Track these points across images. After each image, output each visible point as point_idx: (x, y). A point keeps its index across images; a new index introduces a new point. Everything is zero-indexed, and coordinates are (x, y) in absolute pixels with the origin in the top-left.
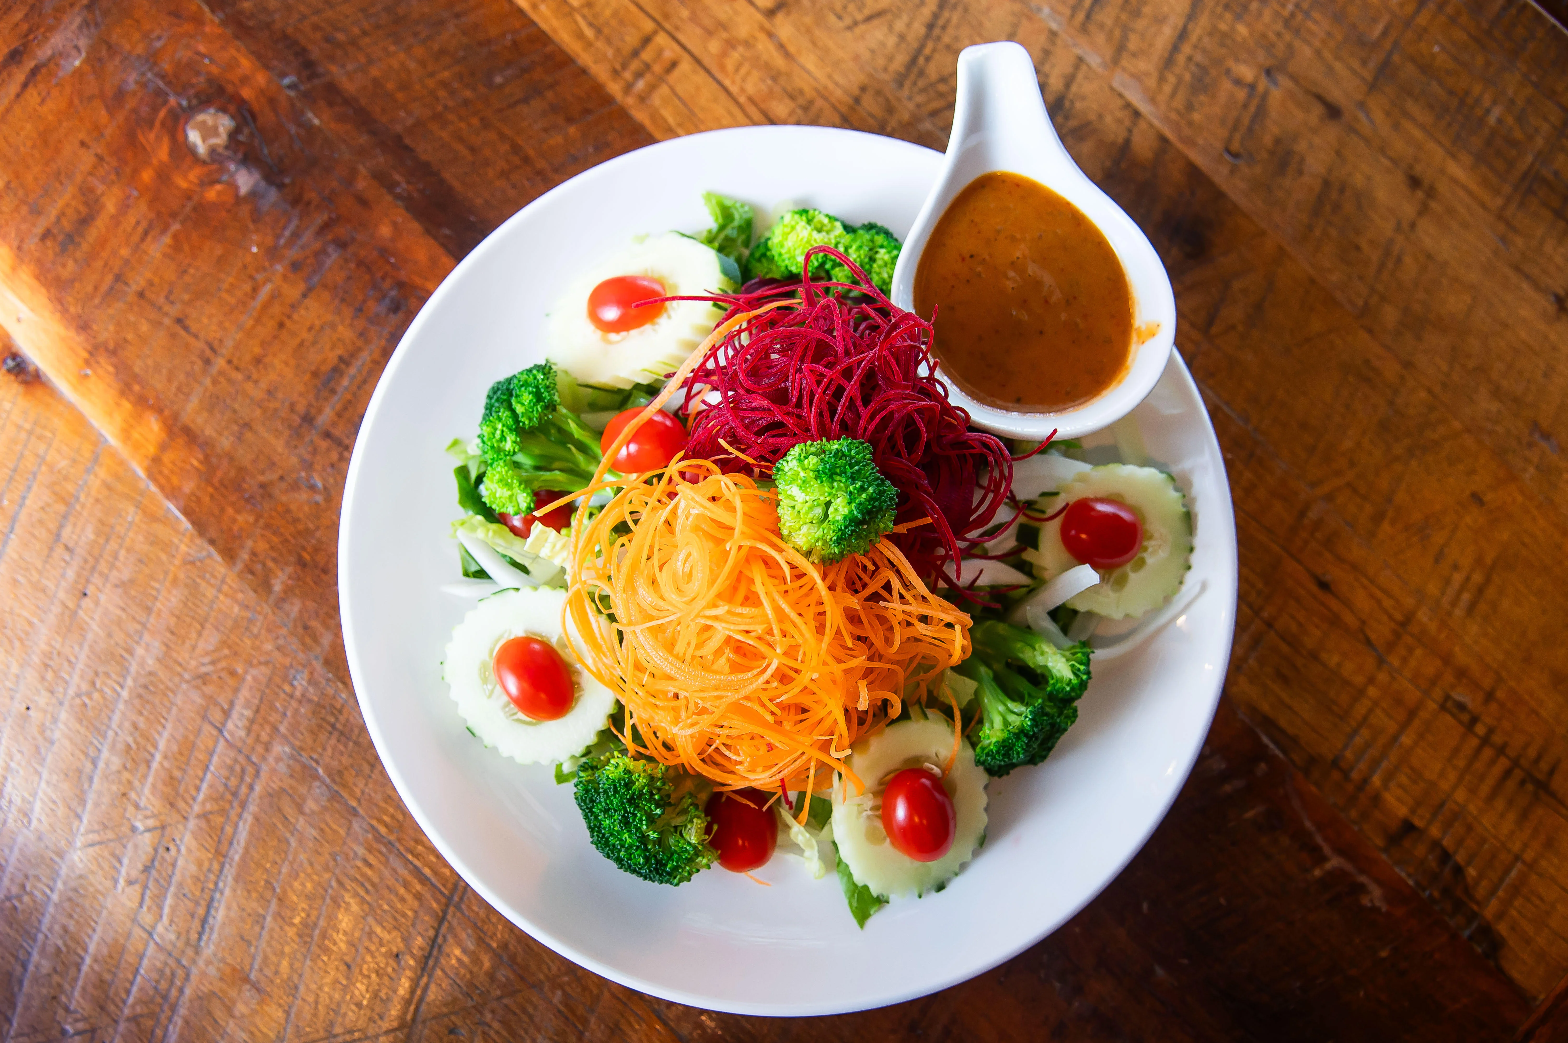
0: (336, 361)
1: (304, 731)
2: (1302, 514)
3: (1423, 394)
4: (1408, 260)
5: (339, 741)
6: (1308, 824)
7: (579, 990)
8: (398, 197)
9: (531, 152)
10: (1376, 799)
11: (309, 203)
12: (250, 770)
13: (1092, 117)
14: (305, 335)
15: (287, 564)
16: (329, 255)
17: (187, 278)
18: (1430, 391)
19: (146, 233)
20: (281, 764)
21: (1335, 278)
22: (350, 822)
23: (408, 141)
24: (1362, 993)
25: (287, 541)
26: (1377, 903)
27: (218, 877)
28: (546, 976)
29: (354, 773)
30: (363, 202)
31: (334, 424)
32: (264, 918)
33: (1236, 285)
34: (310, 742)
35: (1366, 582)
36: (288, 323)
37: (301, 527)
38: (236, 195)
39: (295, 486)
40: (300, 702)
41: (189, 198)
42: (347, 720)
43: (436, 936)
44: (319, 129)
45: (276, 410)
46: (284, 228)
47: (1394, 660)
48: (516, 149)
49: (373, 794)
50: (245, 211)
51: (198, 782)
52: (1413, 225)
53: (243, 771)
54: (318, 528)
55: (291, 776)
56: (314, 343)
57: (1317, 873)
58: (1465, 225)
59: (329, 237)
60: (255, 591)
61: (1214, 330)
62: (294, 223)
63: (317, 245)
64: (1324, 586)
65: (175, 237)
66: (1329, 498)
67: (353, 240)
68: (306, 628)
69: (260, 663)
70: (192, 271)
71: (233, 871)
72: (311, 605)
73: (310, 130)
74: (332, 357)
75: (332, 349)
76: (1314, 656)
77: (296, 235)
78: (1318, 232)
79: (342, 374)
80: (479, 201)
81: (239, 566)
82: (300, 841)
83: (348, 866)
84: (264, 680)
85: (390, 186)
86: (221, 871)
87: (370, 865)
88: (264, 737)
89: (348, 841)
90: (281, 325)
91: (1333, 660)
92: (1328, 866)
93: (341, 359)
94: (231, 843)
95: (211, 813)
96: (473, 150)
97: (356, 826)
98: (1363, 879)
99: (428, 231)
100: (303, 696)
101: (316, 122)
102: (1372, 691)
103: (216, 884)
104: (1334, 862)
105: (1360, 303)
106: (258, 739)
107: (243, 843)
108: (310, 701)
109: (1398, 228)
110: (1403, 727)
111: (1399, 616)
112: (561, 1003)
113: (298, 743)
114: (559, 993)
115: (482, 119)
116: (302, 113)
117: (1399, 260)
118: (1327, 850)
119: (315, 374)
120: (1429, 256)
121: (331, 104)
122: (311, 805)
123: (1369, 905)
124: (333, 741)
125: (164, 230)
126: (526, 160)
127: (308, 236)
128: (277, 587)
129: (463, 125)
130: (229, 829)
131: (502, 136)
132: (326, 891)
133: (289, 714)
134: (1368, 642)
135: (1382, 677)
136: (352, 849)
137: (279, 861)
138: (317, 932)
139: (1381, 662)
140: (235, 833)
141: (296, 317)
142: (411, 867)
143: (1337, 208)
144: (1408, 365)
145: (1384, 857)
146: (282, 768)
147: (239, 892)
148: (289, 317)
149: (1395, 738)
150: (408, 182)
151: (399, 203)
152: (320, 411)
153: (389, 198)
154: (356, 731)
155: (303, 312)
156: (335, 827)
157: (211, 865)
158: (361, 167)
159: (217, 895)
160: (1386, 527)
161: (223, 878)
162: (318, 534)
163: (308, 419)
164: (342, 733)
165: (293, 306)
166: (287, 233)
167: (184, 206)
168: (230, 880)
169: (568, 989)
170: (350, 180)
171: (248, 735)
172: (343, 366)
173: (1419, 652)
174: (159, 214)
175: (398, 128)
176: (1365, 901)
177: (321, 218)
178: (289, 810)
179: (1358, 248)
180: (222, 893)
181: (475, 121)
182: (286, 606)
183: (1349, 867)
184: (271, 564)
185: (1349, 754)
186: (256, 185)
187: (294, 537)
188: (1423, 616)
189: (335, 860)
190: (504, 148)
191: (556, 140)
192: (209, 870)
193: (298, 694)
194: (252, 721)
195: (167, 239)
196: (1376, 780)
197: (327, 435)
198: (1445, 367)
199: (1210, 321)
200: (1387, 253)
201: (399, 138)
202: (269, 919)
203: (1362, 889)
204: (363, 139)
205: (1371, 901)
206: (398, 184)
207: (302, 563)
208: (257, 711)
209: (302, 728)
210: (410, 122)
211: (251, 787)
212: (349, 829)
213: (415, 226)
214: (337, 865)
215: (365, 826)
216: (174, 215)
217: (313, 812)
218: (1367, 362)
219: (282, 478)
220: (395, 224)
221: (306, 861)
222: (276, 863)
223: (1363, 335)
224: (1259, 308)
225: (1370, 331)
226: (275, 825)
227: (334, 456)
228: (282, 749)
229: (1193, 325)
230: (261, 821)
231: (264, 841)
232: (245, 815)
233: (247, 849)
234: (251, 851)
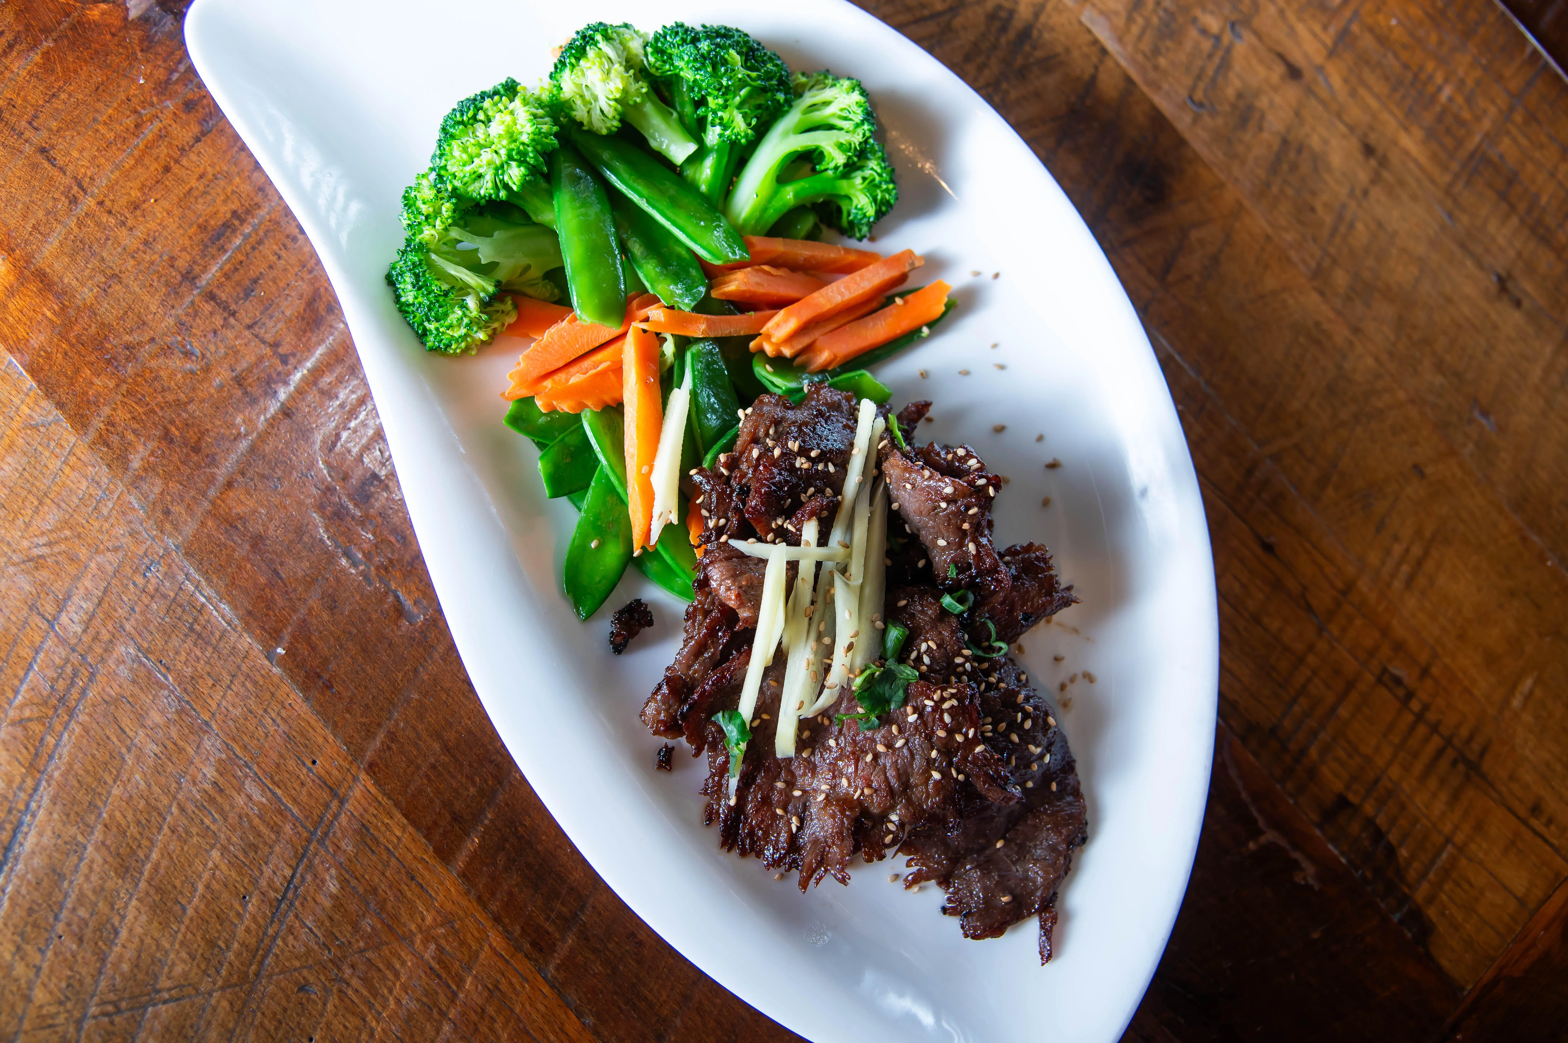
0: (228, 216)
1: (154, 631)
2: (1250, 472)
3: (1370, 361)
4: (1360, 226)
5: (195, 645)
6: (1244, 795)
7: (455, 944)
10: (1312, 773)
12: (84, 672)
13: (1059, 49)
14: (194, 183)
15: (148, 438)
17: (57, 104)
18: (1377, 359)
19: (11, 46)
20: (122, 667)
21: (1289, 237)
22: (201, 739)
24: (1293, 977)
25: (152, 411)
26: (1311, 881)
27: (31, 796)
28: (419, 927)
29: (210, 682)
31: (221, 285)
32: (85, 848)
33: (1194, 235)
34: (160, 643)
35: (1309, 546)
36: (176, 169)
37: (170, 397)
38: (125, 18)
39: (167, 351)
40: (152, 597)
42: (208, 621)
43: (293, 876)
45: (152, 263)
47: (1335, 629)
49: (231, 708)
50: (135, 36)
51: (16, 682)
52: (1365, 193)
53: (75, 674)
54: (191, 401)
55: (134, 682)
56: (205, 193)
57: (1252, 845)
58: (1414, 198)
60: (109, 466)
61: (1171, 278)
64: (1268, 548)
65: (46, 55)
66: (1276, 458)
68: (167, 512)
69: (108, 550)
70: (63, 96)
71: (52, 791)
72: (175, 487)
74: (225, 211)
75: (225, 201)
78: (1275, 190)
79: (234, 231)
81: (92, 434)
82: (138, 758)
83: (194, 790)
84: (110, 569)
86: (35, 790)
87: (221, 791)
88: (105, 636)
89: (196, 761)
90: (167, 169)
91: (1274, 625)
92: (1263, 839)
93: (234, 213)
94: (51, 757)
95: (30, 719)
97: (207, 744)
98: (1296, 855)
100: (157, 590)
102: (1311, 659)
103: (27, 806)
104: (1270, 836)
105: (1313, 264)
106: (96, 638)
107: (66, 758)
108: (164, 596)
109: (1352, 194)
110: (1342, 697)
111: (1340, 585)
112: (433, 958)
113: (146, 645)
117: (1351, 226)
118: (1261, 822)
119: (202, 228)
120: (1380, 225)
122: (155, 717)
123: (1303, 883)
124: (189, 644)
125: (33, 48)
128: (136, 463)
130: (50, 740)
132: (165, 819)
133: (137, 609)
134: (1309, 608)
135: (1322, 646)
136: (200, 770)
137: (110, 781)
138: (148, 866)
139: (1320, 630)
140: (57, 745)
141: (184, 162)
142: (269, 794)
143: (1294, 167)
144: (1357, 331)
145: (1318, 832)
146: (123, 671)
147: (55, 816)
148: (177, 161)
149: (1333, 709)
152: (205, 269)
154: (217, 634)
155: (193, 157)
156: (181, 743)
157: (24, 781)
159: (28, 819)
160: (1330, 492)
161: (36, 798)
162: (191, 407)
163: (189, 277)
164: (199, 636)
165: (182, 150)
168: (46, 801)
171: (85, 631)
172: (236, 222)
173: (1358, 622)
174: (28, 27)
176: (1298, 879)
178: (126, 722)
179: (1313, 209)
180: (34, 816)
182: (145, 487)
183: (1283, 843)
184: (131, 437)
185: (1287, 723)
186: (150, 9)
187: (162, 408)
188: (1363, 585)
189: (179, 783)
192: (20, 788)
193: (151, 588)
194: (91, 616)
195: (37, 58)
196: (1313, 753)
197: (211, 297)
198: (1392, 337)
199: (1167, 268)
200: (1340, 217)
202: (90, 848)
203: (1295, 865)
205: (1305, 878)
207: (169, 440)
208: (100, 604)
209: (152, 627)
211: (83, 692)
212: (198, 747)
214: (181, 788)
215: (218, 744)
216: (46, 31)
217: (157, 725)
218: (1317, 324)
219: (152, 340)
221: (142, 782)
222: (105, 783)
223: (1315, 297)
224: (1215, 260)
225: (1322, 294)
226: (108, 738)
227: (218, 321)
228: (124, 650)
229: (1150, 271)
230: (92, 733)
231: (93, 756)
232: (73, 725)
233: (70, 765)
234: (76, 767)
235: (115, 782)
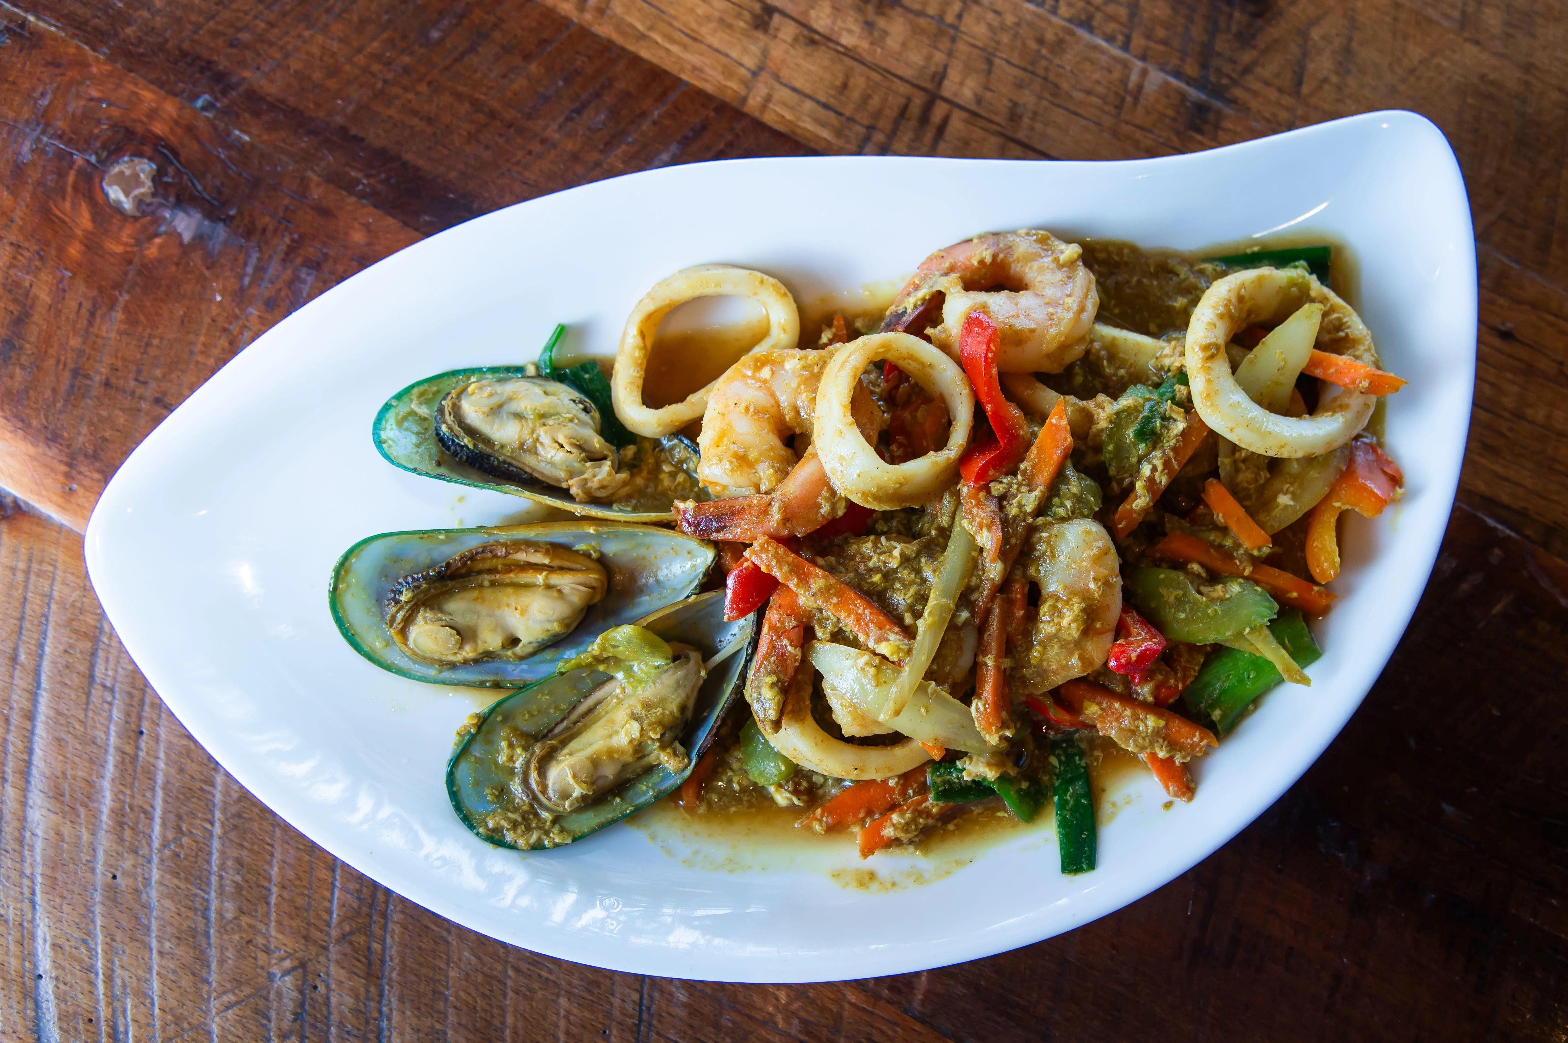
8: (362, 195)
9: (495, 105)
11: (264, 230)
16: (304, 282)
23: (354, 131)
30: (324, 212)
41: (130, 262)
44: (252, 145)
46: (245, 264)
48: (477, 105)
59: (299, 260)
63: (288, 274)
73: (241, 149)
77: (260, 269)
80: (453, 175)
85: (349, 186)
96: (429, 120)
99: (406, 224)
101: (246, 138)
114: (796, 1021)
115: (430, 83)
126: (493, 115)
129: (411, 96)
131: (459, 96)
150: (368, 176)
151: (365, 201)
153: (353, 199)
166: (250, 270)
167: (126, 274)
169: (803, 1014)
170: (303, 192)
175: (339, 120)
177: (283, 243)
181: (423, 88)
190: (464, 108)
191: (519, 83)
201: (343, 130)
204: (305, 142)
206: (359, 182)
210: (350, 109)
213: (390, 221)
220: (367, 227)
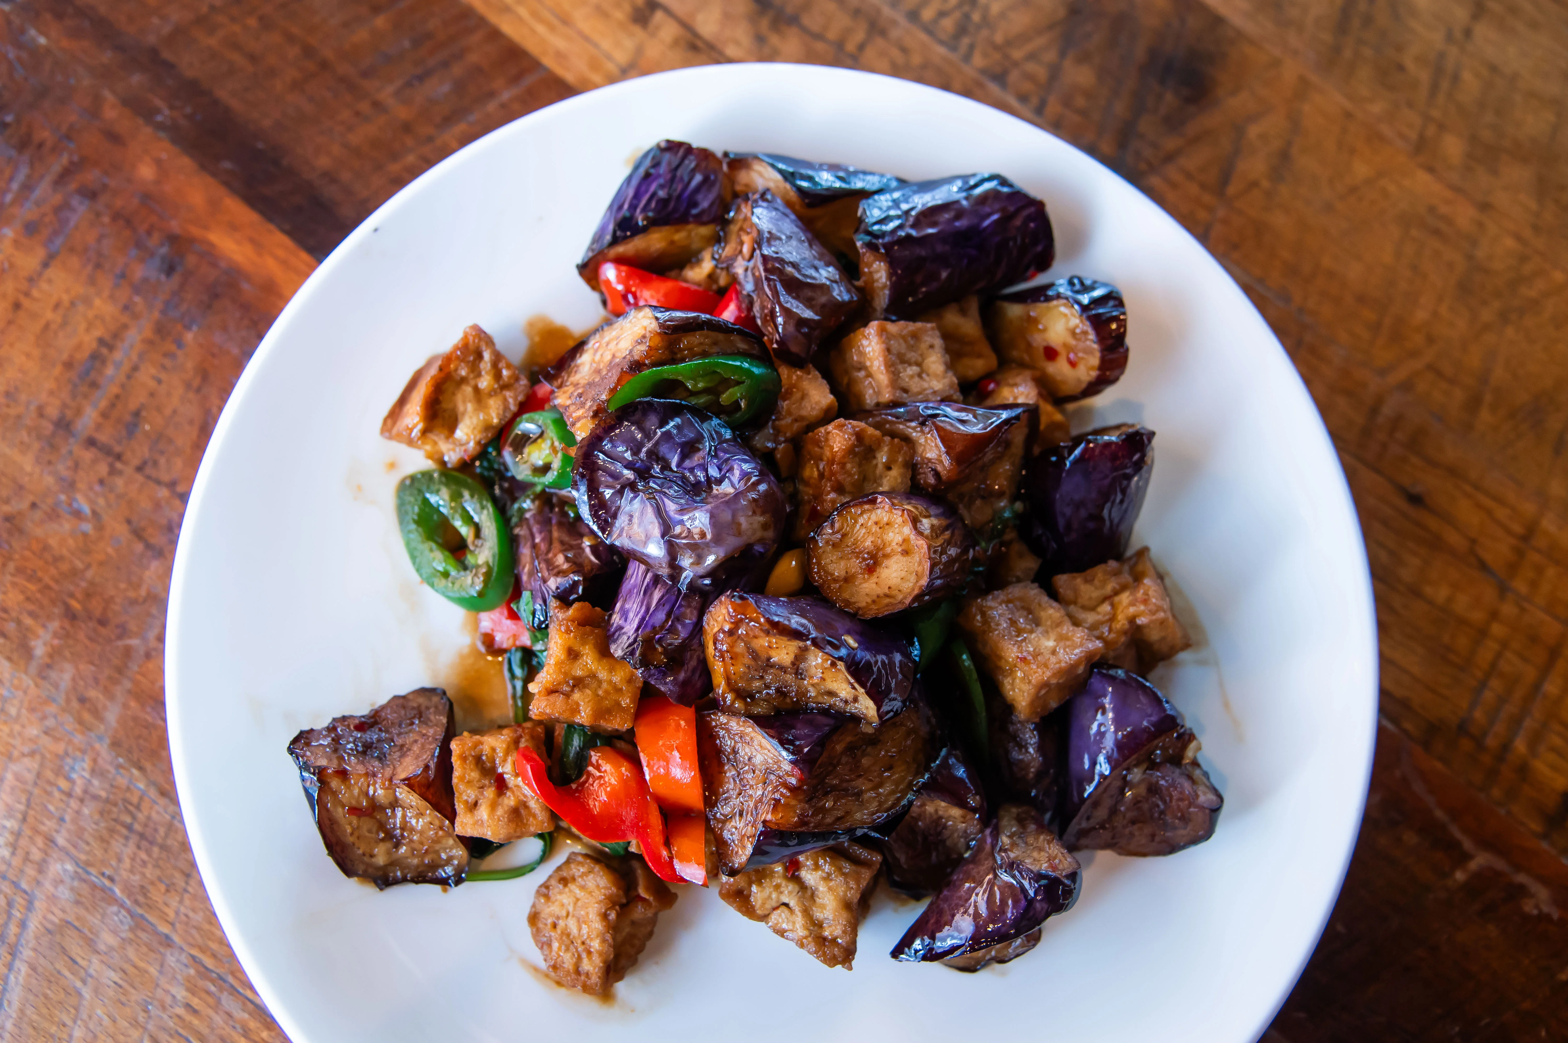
0: (94, 345)
1: (91, 840)
2: (1374, 411)
3: (1509, 242)
4: (1467, 76)
5: (139, 847)
6: (1439, 814)
10: (1523, 770)
12: (19, 900)
14: (49, 315)
15: (49, 617)
18: (1518, 238)
20: (61, 888)
21: (1377, 108)
22: (163, 955)
24: (1543, 1033)
25: (48, 587)
26: (1546, 909)
29: (163, 888)
31: (99, 427)
33: (1252, 131)
34: (99, 853)
35: (1468, 488)
36: (26, 302)
37: (65, 567)
39: (53, 515)
40: (82, 801)
42: (149, 818)
45: (19, 417)
47: (1521, 586)
49: (191, 914)
52: (1468, 33)
53: (10, 904)
54: (88, 566)
55: (78, 903)
56: (64, 324)
57: (1460, 876)
58: (1534, 25)
60: (9, 659)
61: (1231, 190)
62: (23, 172)
64: (1416, 500)
66: (1406, 386)
67: (105, 187)
68: (82, 700)
69: (24, 755)
72: (87, 669)
74: (89, 341)
75: (88, 330)
76: (1415, 592)
78: (1348, 53)
79: (104, 362)
82: (96, 991)
83: (165, 1017)
84: (30, 777)
87: (195, 1012)
88: (36, 855)
89: (163, 982)
90: (17, 306)
91: (1441, 594)
92: (1473, 865)
93: (101, 341)
97: (171, 959)
98: (1521, 878)
100: (85, 792)
102: (1497, 629)
104: (1480, 860)
105: (1413, 136)
106: (27, 858)
107: (16, 1004)
108: (95, 797)
109: (1450, 38)
110: (1545, 671)
111: (1518, 528)
113: (83, 857)
116: (22, 31)
117: (1456, 78)
118: (1467, 844)
119: (68, 365)
120: (1494, 69)
121: (59, 16)
122: (107, 939)
123: (1535, 912)
124: (130, 849)
127: (43, 189)
128: (40, 649)
133: (67, 818)
134: (1483, 566)
135: (1508, 609)
136: (167, 992)
137: (69, 1022)
139: (1503, 590)
141: (35, 293)
142: (251, 1006)
143: (1368, 20)
144: (1485, 207)
145: (1544, 845)
146: (64, 893)
148: (27, 294)
149: (1537, 687)
152: (79, 412)
154: (162, 831)
155: (44, 286)
156: (142, 965)
158: (107, 94)
160: (1485, 416)
162: (89, 574)
163: (64, 425)
164: (142, 836)
165: (31, 280)
171: (13, 854)
172: (104, 351)
173: (1551, 572)
176: (1529, 907)
178: (76, 950)
179: (1401, 68)
182: (53, 675)
183: (1500, 864)
184: (28, 621)
185: (1478, 715)
187: (57, 581)
188: (1549, 524)
189: (146, 1011)
193: (78, 790)
194: (18, 835)
196: (1520, 745)
197: (91, 442)
198: (1533, 205)
199: (1225, 178)
200: (1438, 70)
203: (1521, 891)
205: (1537, 906)
207: (71, 616)
208: (24, 819)
209: (86, 836)
211: (23, 925)
212: (162, 966)
214: (150, 1017)
215: (184, 958)
217: (111, 948)
218: (1432, 209)
219: (34, 505)
221: (106, 1018)
222: (64, 1025)
223: (1423, 177)
224: (1284, 156)
225: (1431, 170)
226: (59, 972)
227: (103, 469)
228: (62, 867)
229: (1203, 186)
230: (40, 970)
231: (46, 996)
232: (18, 964)
233: (22, 1011)
234: (28, 1012)
235: (75, 1022)
